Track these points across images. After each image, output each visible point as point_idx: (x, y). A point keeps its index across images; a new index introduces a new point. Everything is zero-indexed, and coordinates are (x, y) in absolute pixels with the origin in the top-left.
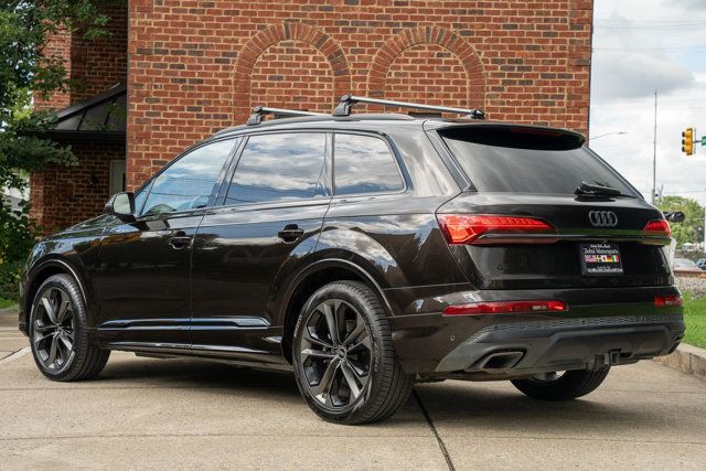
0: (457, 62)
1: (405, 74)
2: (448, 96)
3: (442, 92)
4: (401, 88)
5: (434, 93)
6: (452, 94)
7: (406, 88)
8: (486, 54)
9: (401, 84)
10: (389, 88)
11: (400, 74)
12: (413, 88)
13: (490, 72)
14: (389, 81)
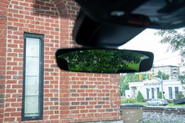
0: (53, 5)
1: (21, 8)
2: (47, 24)
3: (45, 22)
4: (19, 16)
5: (40, 22)
6: (50, 23)
7: (22, 16)
8: (69, 3)
9: (19, 14)
10: (11, 15)
11: (17, 7)
12: (26, 17)
13: (71, 14)
14: (10, 10)
